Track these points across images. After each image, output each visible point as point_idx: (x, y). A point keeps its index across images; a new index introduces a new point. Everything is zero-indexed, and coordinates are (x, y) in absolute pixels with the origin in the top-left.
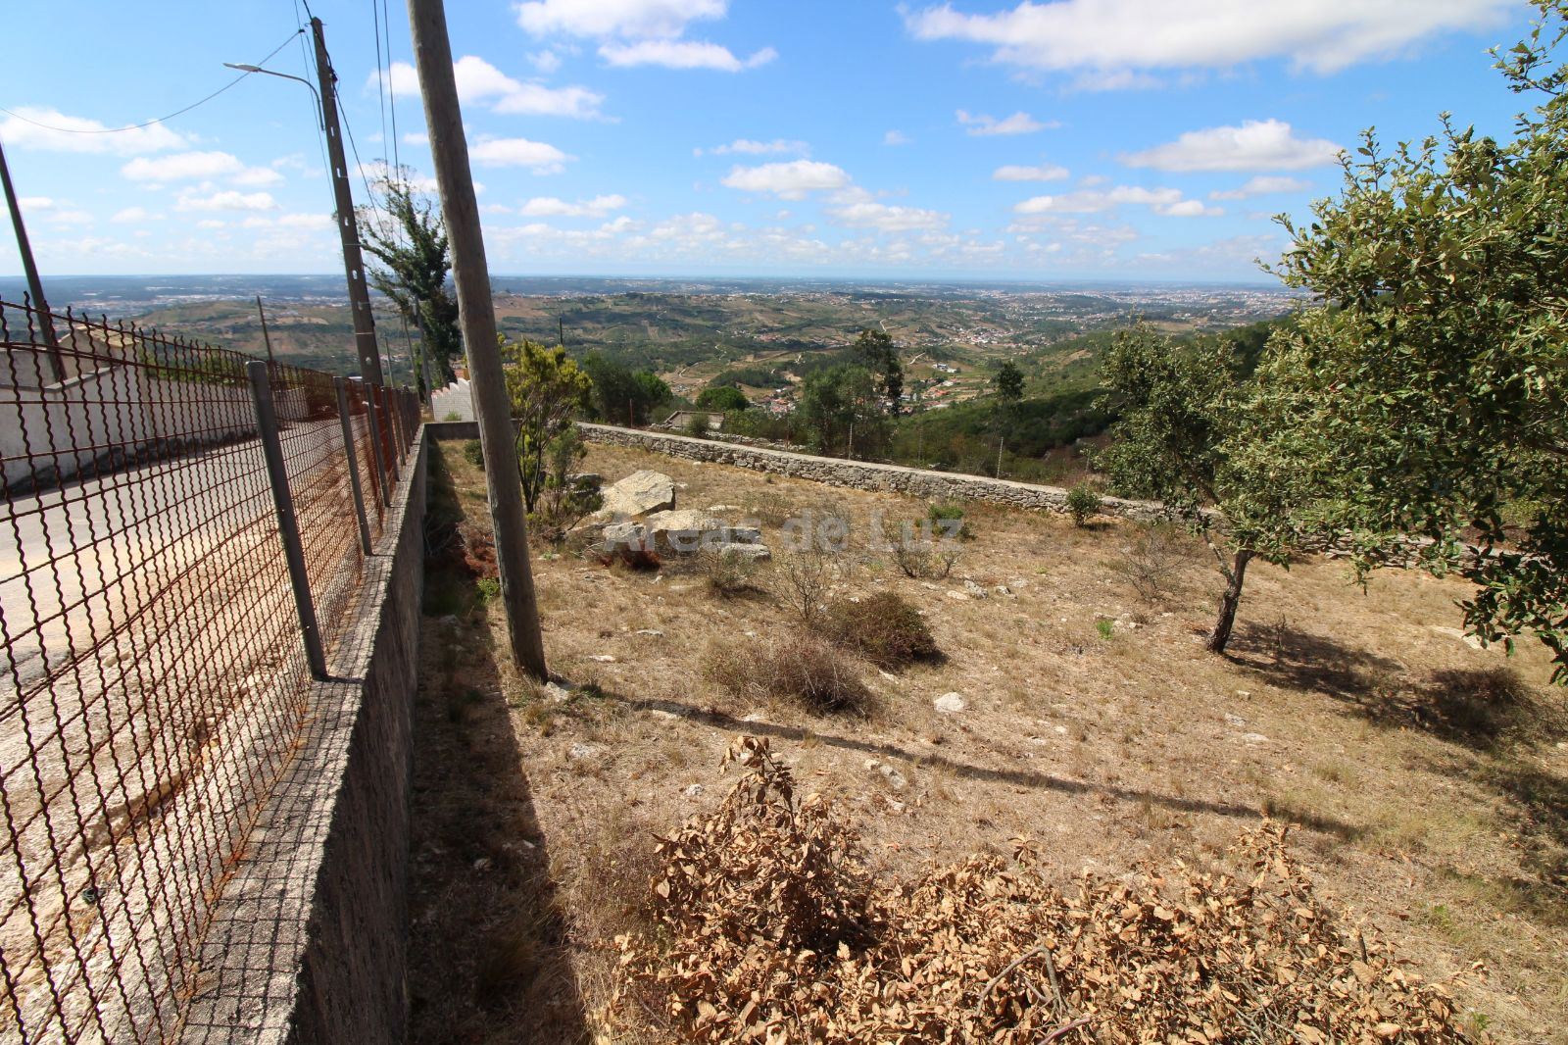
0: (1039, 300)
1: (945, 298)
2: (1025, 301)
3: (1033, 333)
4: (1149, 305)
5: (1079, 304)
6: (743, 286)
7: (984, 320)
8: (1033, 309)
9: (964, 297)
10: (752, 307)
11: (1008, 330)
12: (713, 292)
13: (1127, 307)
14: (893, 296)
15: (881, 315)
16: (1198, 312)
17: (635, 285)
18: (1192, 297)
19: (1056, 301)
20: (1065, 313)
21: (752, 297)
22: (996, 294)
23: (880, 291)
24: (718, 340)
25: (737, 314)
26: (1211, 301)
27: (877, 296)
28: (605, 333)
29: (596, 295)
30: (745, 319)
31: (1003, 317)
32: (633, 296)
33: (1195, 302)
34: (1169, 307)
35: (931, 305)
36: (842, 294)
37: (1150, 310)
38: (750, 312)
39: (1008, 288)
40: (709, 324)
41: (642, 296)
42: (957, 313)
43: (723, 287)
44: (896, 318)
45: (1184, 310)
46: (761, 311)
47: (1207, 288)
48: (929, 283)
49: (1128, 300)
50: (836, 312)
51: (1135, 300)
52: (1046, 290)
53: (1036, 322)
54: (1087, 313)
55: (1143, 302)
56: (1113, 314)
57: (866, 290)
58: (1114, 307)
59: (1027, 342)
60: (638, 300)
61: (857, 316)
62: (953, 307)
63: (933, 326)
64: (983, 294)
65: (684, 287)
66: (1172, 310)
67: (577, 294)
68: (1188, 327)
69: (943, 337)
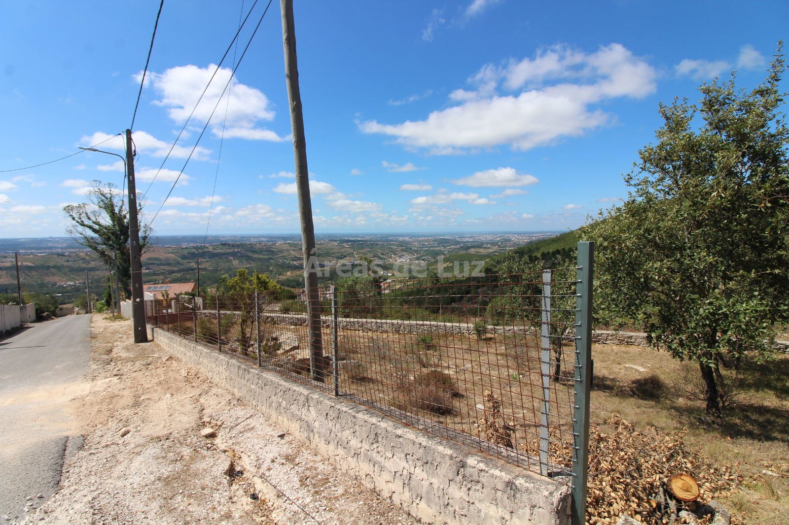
0: (426, 241)
1: (383, 241)
2: (420, 242)
3: (425, 256)
4: (473, 242)
5: (443, 242)
6: (284, 238)
7: (403, 251)
8: (423, 245)
9: (392, 241)
10: (289, 248)
11: (414, 255)
12: (269, 241)
13: (463, 242)
14: (359, 241)
15: (354, 250)
16: (494, 244)
17: (225, 239)
18: (490, 238)
19: (433, 241)
20: (438, 246)
21: (289, 243)
22: (407, 239)
23: (353, 239)
24: (271, 265)
25: (281, 251)
26: (498, 239)
27: (352, 241)
28: (208, 264)
29: (203, 245)
30: (286, 254)
31: (411, 249)
32: (225, 245)
33: (491, 240)
34: (481, 242)
35: (377, 244)
36: (335, 241)
37: (473, 244)
38: (288, 251)
39: (412, 236)
40: (266, 257)
41: (229, 245)
42: (390, 248)
43: (273, 239)
44: (361, 251)
45: (488, 243)
46: (294, 250)
47: (495, 234)
48: (376, 235)
49: (464, 240)
50: (332, 249)
51: (467, 239)
52: (428, 236)
53: (426, 251)
54: (448, 246)
55: (470, 240)
56: (458, 246)
57: (346, 238)
58: (458, 243)
59: (423, 260)
60: (227, 246)
61: (343, 250)
62: (388, 245)
63: (379, 254)
64: (401, 239)
65: (252, 240)
66: (482, 243)
67: (192, 245)
68: (491, 251)
69: (385, 259)
